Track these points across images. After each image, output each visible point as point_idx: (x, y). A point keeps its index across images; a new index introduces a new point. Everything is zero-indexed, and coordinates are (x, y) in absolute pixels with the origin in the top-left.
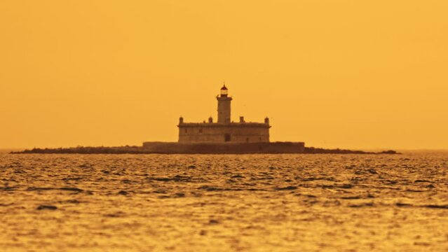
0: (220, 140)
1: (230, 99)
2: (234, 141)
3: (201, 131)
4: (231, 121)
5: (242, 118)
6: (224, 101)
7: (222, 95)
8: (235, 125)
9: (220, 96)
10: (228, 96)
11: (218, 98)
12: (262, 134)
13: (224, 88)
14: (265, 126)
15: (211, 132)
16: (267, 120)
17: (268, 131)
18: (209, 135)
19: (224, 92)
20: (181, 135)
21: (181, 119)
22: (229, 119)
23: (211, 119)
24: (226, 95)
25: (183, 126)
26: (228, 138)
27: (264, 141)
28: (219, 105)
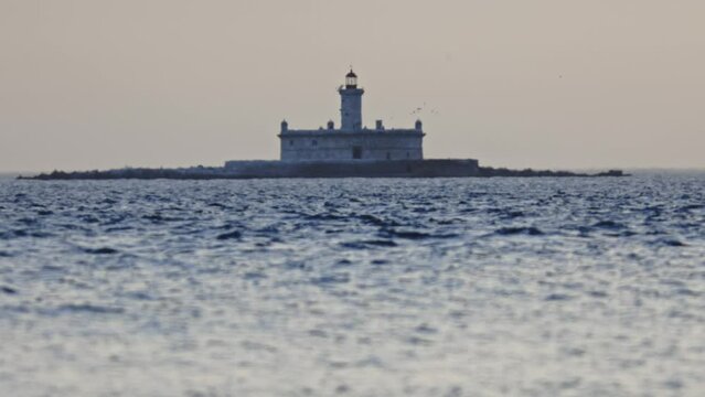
0: (347, 157)
1: (361, 92)
2: (368, 158)
3: (315, 143)
4: (363, 127)
5: (379, 123)
6: (351, 95)
7: (348, 87)
8: (368, 133)
9: (344, 88)
10: (358, 87)
11: (341, 92)
12: (411, 146)
13: (351, 75)
14: (417, 134)
15: (331, 144)
16: (419, 124)
17: (421, 142)
18: (327, 149)
19: (351, 81)
20: (284, 150)
21: (284, 125)
22: (360, 123)
23: (331, 125)
24: (355, 86)
25: (287, 136)
26: (357, 153)
27: (413, 158)
28: (343, 101)
